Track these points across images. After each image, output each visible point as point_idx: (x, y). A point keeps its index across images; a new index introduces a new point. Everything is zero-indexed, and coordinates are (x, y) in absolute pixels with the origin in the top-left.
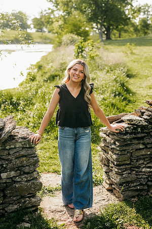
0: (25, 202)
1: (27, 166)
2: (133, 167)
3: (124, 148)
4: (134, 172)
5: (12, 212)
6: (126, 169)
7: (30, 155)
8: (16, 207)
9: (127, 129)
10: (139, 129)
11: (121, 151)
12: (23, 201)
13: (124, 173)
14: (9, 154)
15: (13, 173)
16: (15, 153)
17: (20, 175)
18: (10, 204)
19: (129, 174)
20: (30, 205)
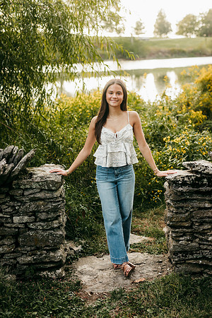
0: (41, 255)
1: (44, 212)
2: (197, 233)
3: (181, 205)
4: (197, 240)
5: (24, 264)
6: (184, 234)
7: (48, 199)
8: (29, 259)
9: (186, 179)
10: (205, 180)
11: (177, 208)
12: (39, 253)
13: (181, 239)
14: (23, 195)
15: (26, 218)
16: (31, 194)
17: (35, 221)
18: (23, 254)
19: (188, 240)
20: (47, 260)
